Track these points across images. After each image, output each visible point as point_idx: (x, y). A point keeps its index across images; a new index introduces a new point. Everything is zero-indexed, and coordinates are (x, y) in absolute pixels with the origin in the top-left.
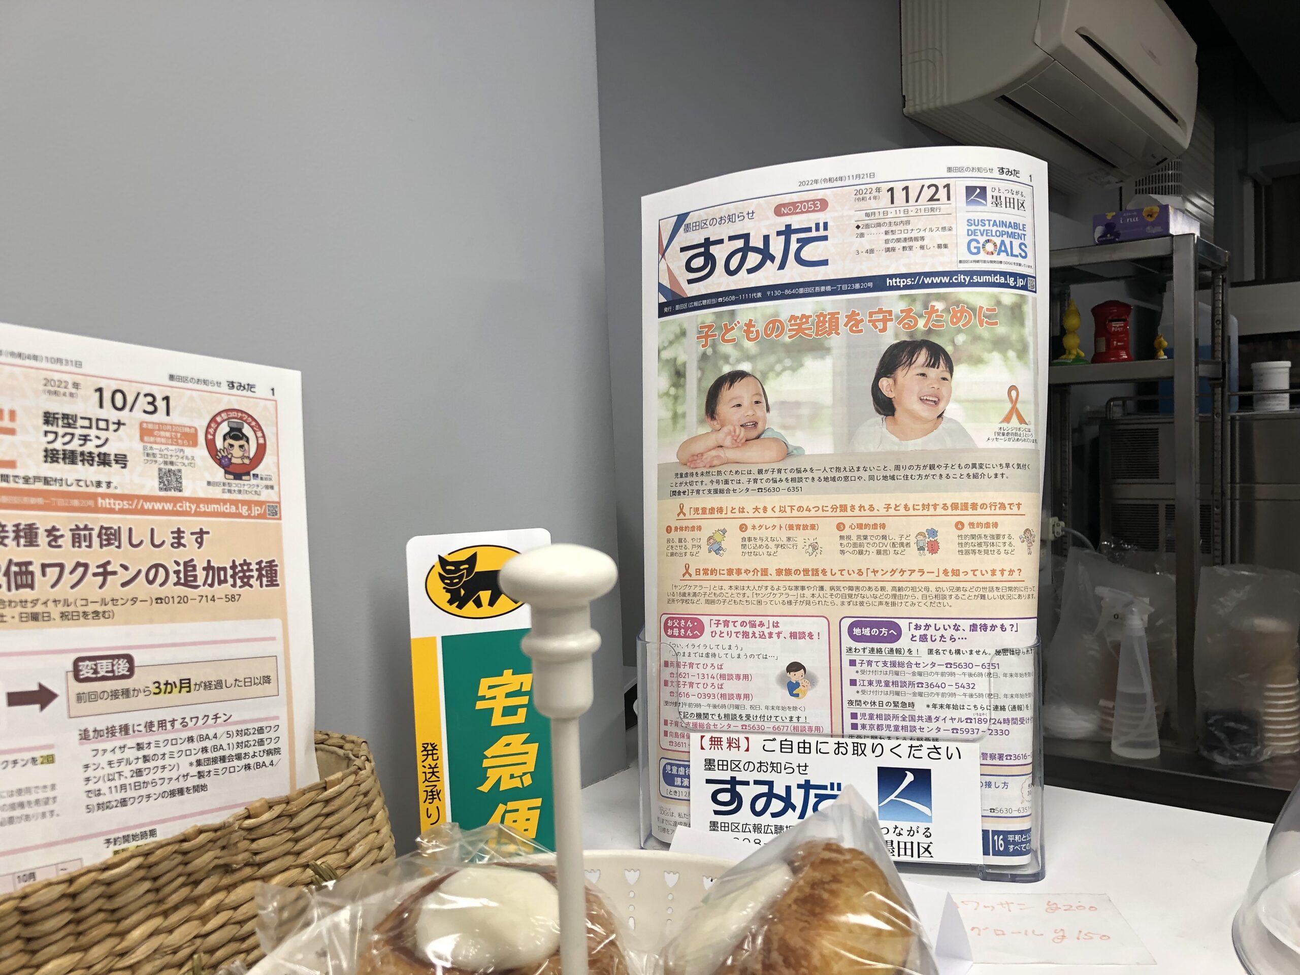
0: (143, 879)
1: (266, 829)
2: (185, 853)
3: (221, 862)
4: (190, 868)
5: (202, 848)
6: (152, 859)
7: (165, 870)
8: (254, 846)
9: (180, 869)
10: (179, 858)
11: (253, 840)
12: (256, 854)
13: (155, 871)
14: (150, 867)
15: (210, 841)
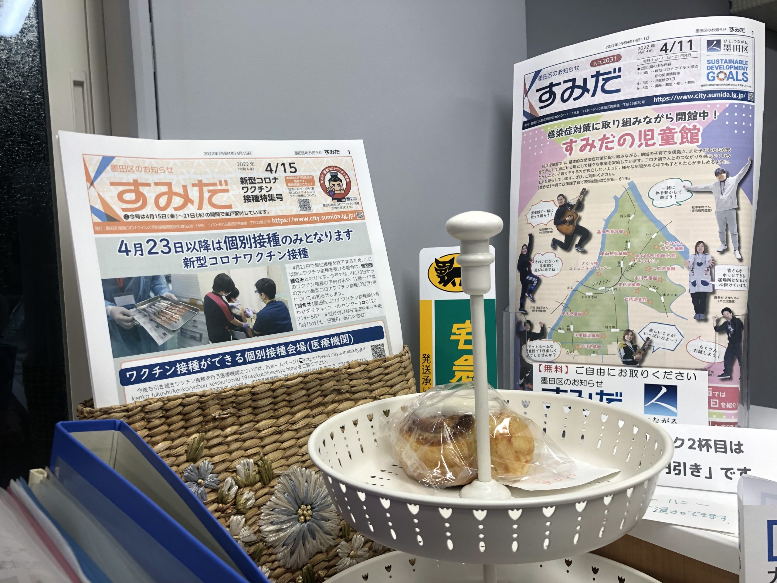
0: (302, 389)
1: (357, 375)
2: (321, 380)
3: (336, 387)
4: (323, 387)
5: (328, 379)
6: (307, 379)
7: (312, 386)
8: (351, 383)
9: (318, 387)
10: (318, 382)
11: (351, 380)
12: (352, 387)
13: (308, 386)
14: (306, 383)
15: (331, 376)
